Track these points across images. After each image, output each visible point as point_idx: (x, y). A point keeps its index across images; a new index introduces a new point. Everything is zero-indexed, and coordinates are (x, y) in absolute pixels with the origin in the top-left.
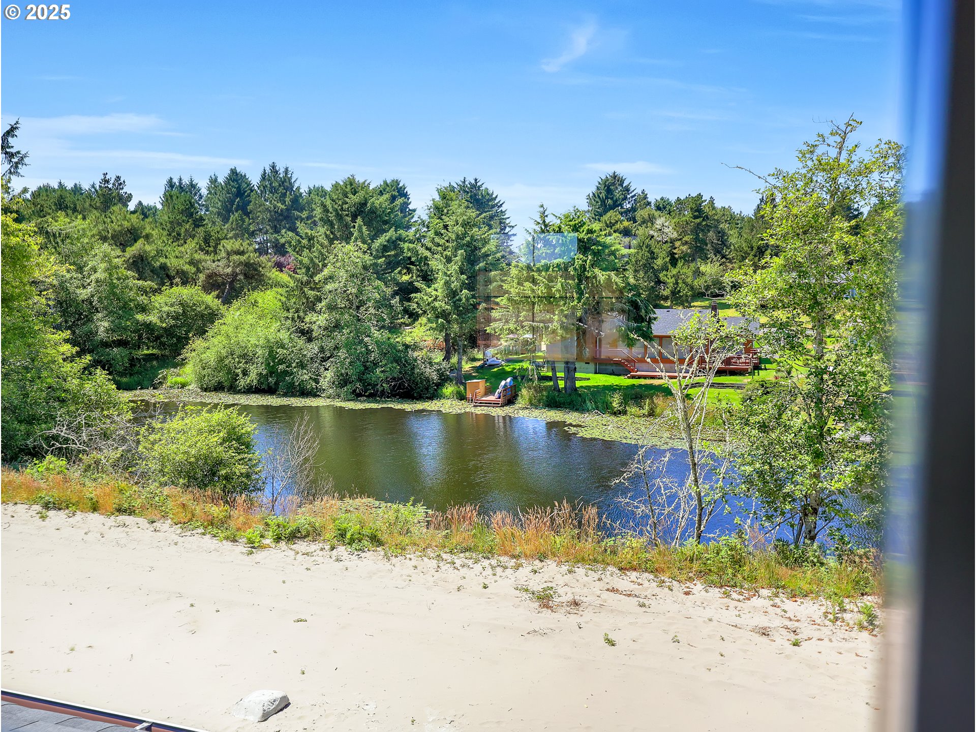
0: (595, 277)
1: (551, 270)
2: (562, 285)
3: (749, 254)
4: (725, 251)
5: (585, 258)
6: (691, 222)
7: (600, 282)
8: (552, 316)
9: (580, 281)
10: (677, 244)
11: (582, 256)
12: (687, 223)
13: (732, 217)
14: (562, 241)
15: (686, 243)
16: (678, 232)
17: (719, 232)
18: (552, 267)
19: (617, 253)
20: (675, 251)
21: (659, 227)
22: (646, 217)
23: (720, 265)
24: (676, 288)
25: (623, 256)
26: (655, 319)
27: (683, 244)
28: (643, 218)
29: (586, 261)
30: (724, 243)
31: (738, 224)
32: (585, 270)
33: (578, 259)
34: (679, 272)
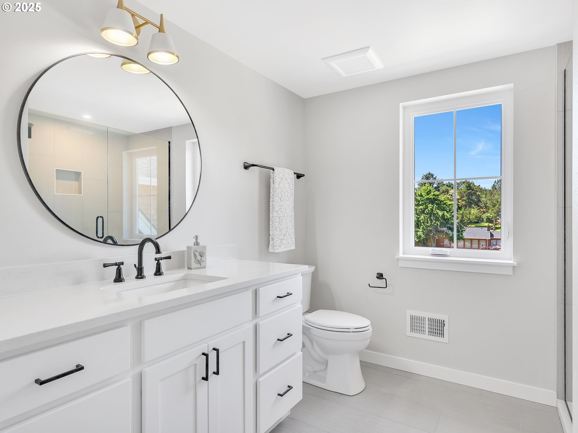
0: (438, 214)
1: (418, 211)
2: (424, 217)
3: (496, 205)
4: (480, 204)
5: (432, 206)
6: (466, 192)
7: (440, 215)
8: (419, 229)
9: (430, 216)
10: (460, 201)
11: (431, 205)
12: (465, 192)
13: (481, 189)
14: (423, 199)
15: (464, 200)
16: (460, 196)
17: (477, 196)
18: (418, 210)
19: (447, 204)
20: (459, 204)
21: (451, 194)
22: (445, 190)
23: (477, 210)
24: (462, 219)
25: (450, 205)
26: (464, 231)
27: (463, 201)
28: (443, 190)
29: (433, 207)
30: (479, 201)
31: (484, 192)
32: (433, 211)
33: (429, 206)
34: (463, 212)
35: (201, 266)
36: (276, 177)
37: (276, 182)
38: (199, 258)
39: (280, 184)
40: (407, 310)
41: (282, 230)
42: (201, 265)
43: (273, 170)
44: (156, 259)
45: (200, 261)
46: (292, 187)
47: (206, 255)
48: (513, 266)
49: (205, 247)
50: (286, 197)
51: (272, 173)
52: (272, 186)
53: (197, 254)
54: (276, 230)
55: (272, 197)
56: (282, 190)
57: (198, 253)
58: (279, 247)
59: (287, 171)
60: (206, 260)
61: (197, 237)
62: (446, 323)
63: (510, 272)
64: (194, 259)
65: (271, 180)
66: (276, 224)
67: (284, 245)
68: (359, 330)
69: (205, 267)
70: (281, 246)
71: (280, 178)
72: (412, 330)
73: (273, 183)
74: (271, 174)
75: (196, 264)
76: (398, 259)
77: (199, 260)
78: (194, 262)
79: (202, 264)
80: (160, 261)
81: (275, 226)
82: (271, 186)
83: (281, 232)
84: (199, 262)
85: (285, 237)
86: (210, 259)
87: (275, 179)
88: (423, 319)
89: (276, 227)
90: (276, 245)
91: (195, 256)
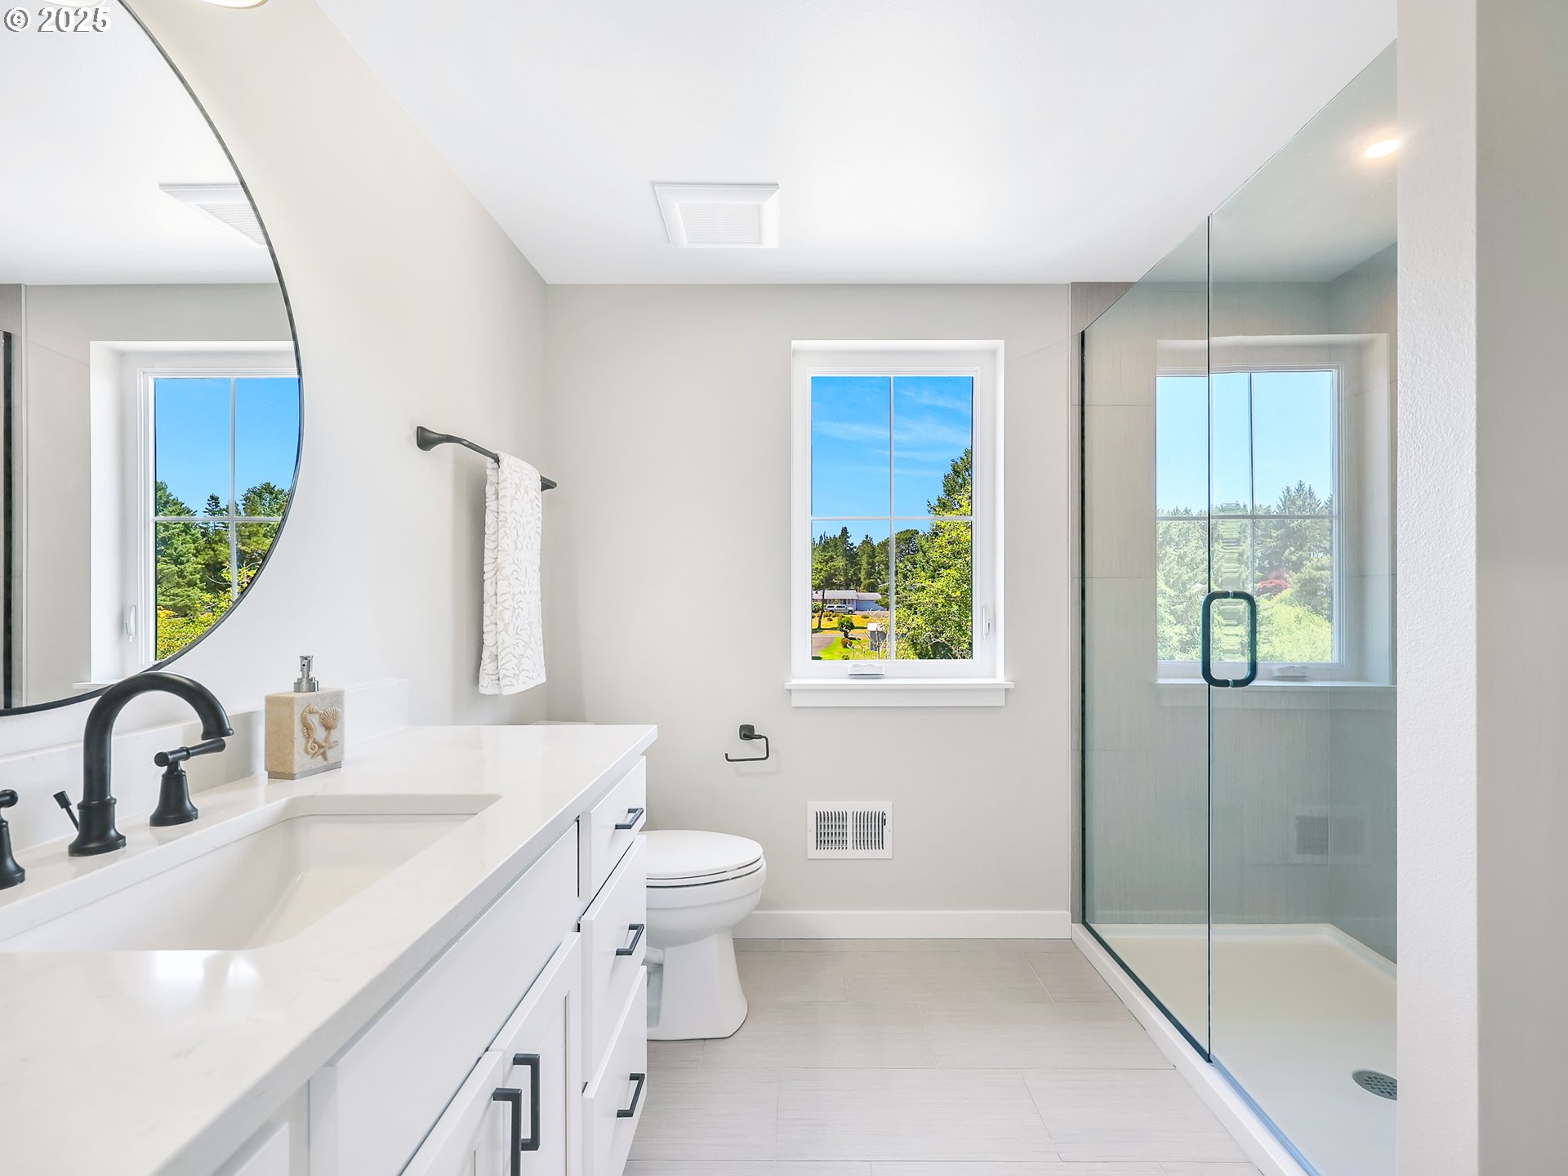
35: (325, 763)
36: (505, 481)
37: (506, 496)
38: (320, 733)
39: (515, 502)
40: (809, 802)
41: (521, 630)
42: (325, 759)
43: (497, 460)
44: (161, 759)
45: (324, 744)
46: (538, 513)
47: (343, 723)
48: (1006, 689)
49: (337, 697)
50: (527, 539)
51: (493, 469)
52: (491, 504)
53: (314, 720)
54: (507, 632)
55: (493, 538)
56: (517, 520)
57: (317, 716)
58: (514, 680)
59: (528, 467)
60: (343, 740)
61: (306, 662)
62: (888, 818)
63: (999, 701)
64: (304, 741)
65: (489, 490)
66: (507, 614)
67: (526, 673)
68: (746, 870)
69: (337, 766)
70: (520, 676)
71: (514, 485)
72: (819, 843)
73: (494, 497)
74: (488, 472)
75: (310, 756)
76: (790, 691)
77: (321, 742)
78: (303, 752)
79: (329, 754)
80: (182, 765)
81: (503, 620)
82: (487, 505)
83: (518, 636)
84: (320, 750)
85: (529, 650)
86: (354, 736)
87: (501, 486)
88: (842, 817)
89: (506, 622)
90: (507, 673)
91: (307, 728)
